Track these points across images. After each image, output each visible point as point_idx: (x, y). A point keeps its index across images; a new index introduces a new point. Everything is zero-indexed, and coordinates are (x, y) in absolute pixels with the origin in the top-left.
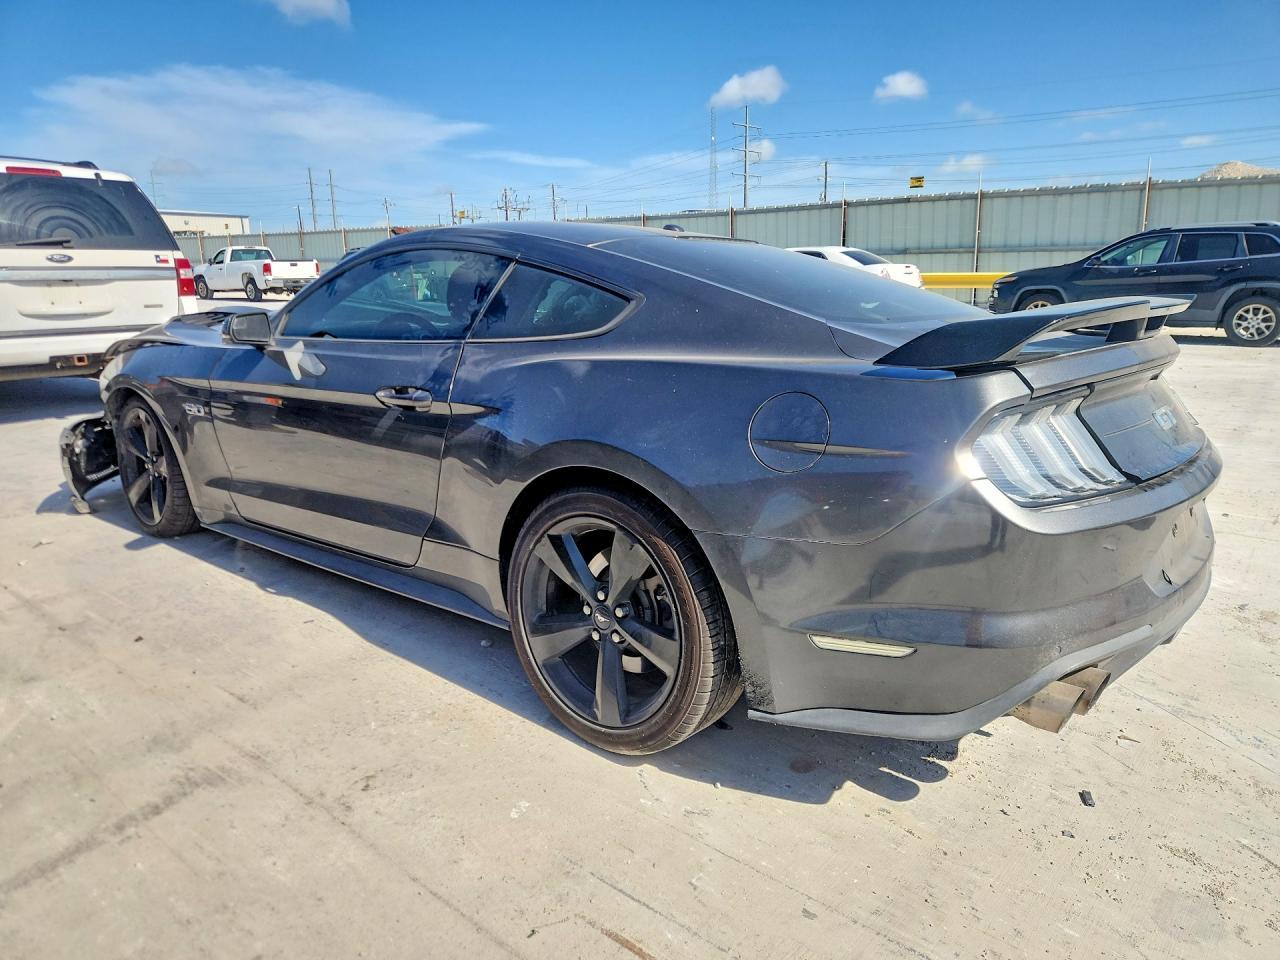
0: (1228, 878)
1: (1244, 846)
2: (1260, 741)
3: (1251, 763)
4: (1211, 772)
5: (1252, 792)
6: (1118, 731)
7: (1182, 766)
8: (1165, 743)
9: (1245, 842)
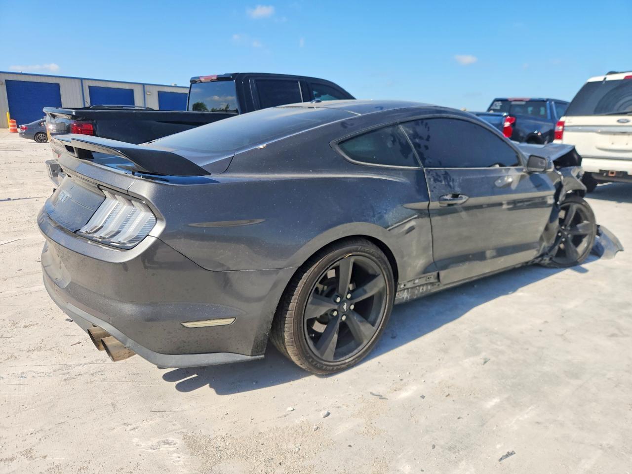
0: (12, 328)
1: (12, 337)
2: (22, 377)
3: (22, 365)
4: (36, 352)
5: (16, 354)
6: (84, 344)
7: (48, 347)
8: (62, 352)
9: (12, 338)
